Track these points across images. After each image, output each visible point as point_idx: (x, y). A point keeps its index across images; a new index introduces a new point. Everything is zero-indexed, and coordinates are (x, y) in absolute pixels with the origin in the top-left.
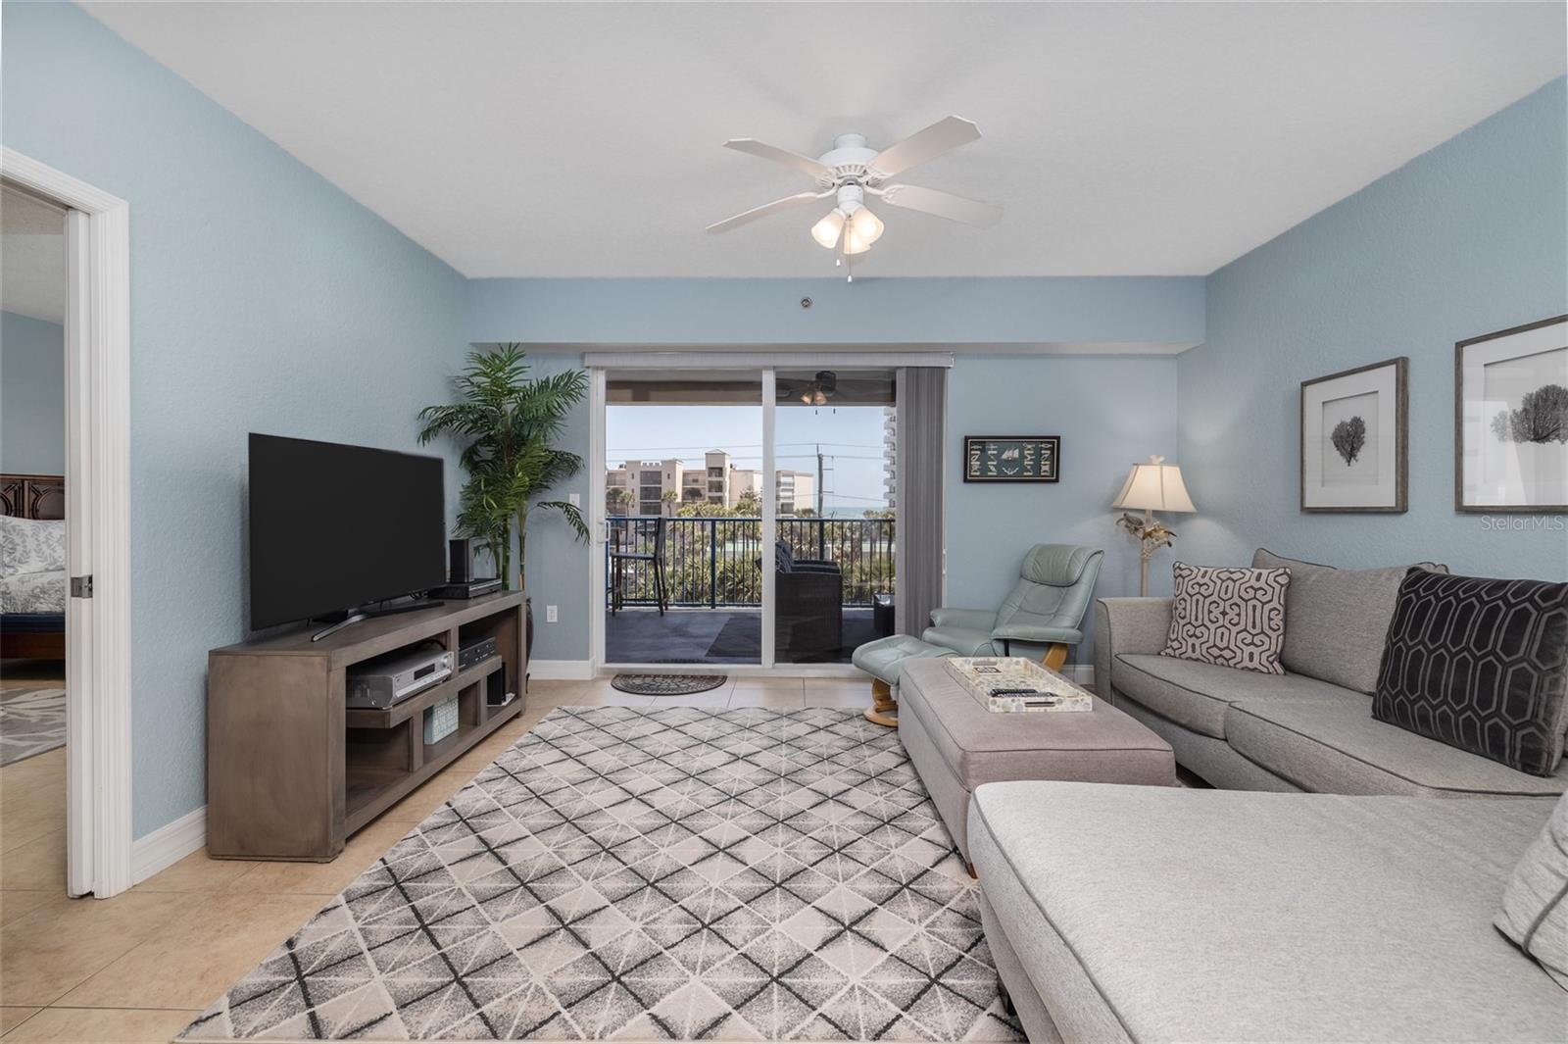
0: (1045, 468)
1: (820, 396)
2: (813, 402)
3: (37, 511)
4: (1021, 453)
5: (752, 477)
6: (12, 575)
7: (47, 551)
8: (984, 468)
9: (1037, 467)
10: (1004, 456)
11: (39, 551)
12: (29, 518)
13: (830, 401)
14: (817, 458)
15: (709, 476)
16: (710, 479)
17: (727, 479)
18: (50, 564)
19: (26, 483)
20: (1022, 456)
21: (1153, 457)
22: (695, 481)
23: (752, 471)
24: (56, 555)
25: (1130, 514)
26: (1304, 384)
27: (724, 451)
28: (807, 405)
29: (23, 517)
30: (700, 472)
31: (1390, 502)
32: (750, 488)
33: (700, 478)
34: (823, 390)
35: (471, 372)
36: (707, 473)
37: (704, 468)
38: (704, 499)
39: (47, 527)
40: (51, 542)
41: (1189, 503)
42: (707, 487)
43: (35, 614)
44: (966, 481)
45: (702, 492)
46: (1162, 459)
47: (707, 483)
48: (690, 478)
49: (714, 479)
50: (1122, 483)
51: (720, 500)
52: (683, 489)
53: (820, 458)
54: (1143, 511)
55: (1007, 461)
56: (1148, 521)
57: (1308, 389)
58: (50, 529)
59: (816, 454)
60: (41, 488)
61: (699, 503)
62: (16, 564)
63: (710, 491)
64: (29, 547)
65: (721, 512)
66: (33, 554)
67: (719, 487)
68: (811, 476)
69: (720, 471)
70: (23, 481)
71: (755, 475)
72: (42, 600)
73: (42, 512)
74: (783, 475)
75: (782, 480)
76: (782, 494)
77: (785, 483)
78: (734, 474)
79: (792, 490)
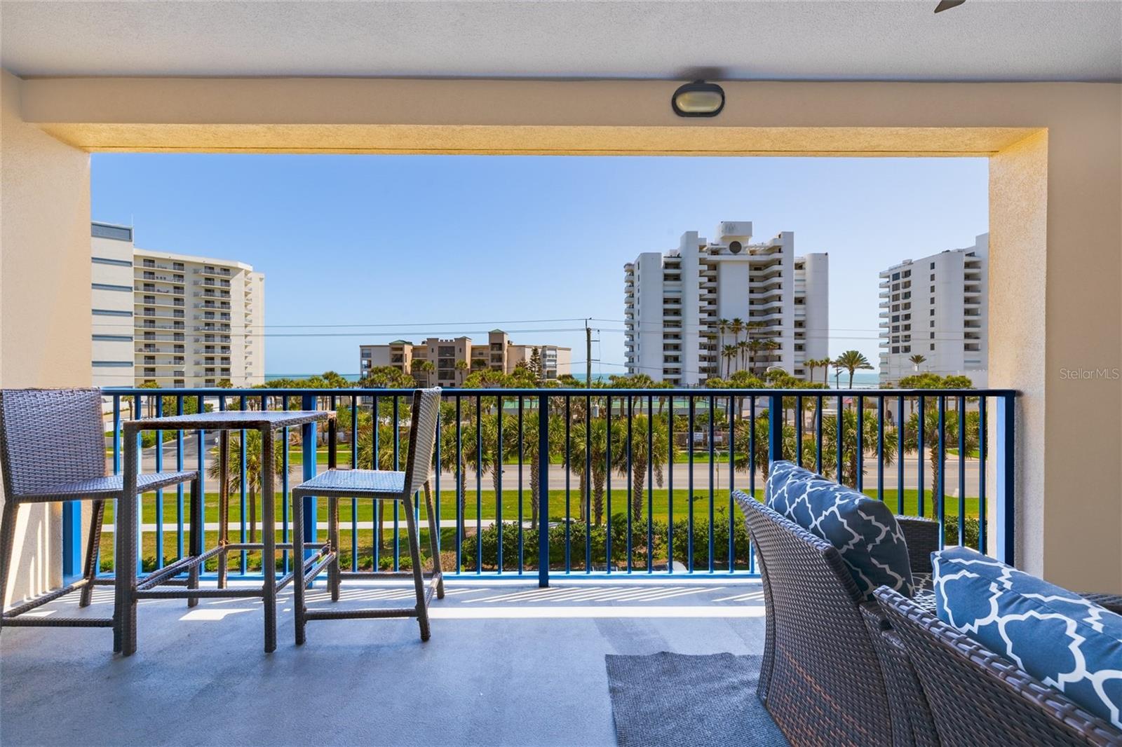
15: (492, 349)
16: (493, 352)
17: (505, 352)
22: (481, 354)
23: (524, 346)
27: (503, 330)
30: (484, 347)
32: (523, 359)
33: (485, 352)
37: (488, 343)
38: (488, 367)
42: (490, 358)
45: (487, 362)
47: (490, 355)
48: (477, 352)
51: (500, 368)
52: (472, 359)
53: (588, 330)
59: (585, 327)
61: (484, 370)
63: (492, 362)
67: (500, 358)
69: (500, 346)
71: (526, 349)
74: (549, 350)
75: (548, 352)
76: (547, 363)
77: (549, 356)
78: (510, 348)
79: (555, 361)
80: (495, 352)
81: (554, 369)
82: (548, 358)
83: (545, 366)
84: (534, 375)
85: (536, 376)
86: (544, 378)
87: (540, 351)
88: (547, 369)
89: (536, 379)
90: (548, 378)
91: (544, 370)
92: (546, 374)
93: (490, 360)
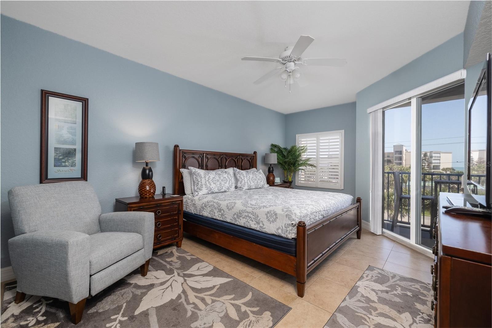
3: (208, 166)
6: (197, 195)
7: (208, 185)
11: (206, 185)
12: (205, 170)
17: (404, 156)
18: (209, 191)
19: (204, 154)
22: (389, 156)
24: (211, 187)
29: (203, 169)
36: (394, 153)
37: (393, 152)
38: (393, 164)
39: (209, 173)
40: (210, 181)
42: (394, 159)
43: (203, 216)
45: (392, 161)
47: (394, 157)
48: (386, 156)
51: (401, 164)
58: (210, 175)
60: (209, 156)
61: (391, 165)
62: (198, 190)
64: (203, 183)
65: (402, 169)
66: (204, 186)
67: (401, 159)
69: (401, 152)
70: (204, 153)
72: (205, 210)
73: (209, 166)
74: (434, 153)
75: (434, 155)
76: (433, 161)
77: (435, 157)
78: (406, 153)
79: (439, 160)
80: (398, 155)
81: (439, 164)
82: (434, 158)
83: (431, 163)
84: (425, 167)
85: (426, 168)
86: (431, 170)
87: (428, 154)
88: (433, 164)
89: (426, 170)
90: (434, 169)
91: (431, 165)
92: (432, 167)
93: (394, 160)
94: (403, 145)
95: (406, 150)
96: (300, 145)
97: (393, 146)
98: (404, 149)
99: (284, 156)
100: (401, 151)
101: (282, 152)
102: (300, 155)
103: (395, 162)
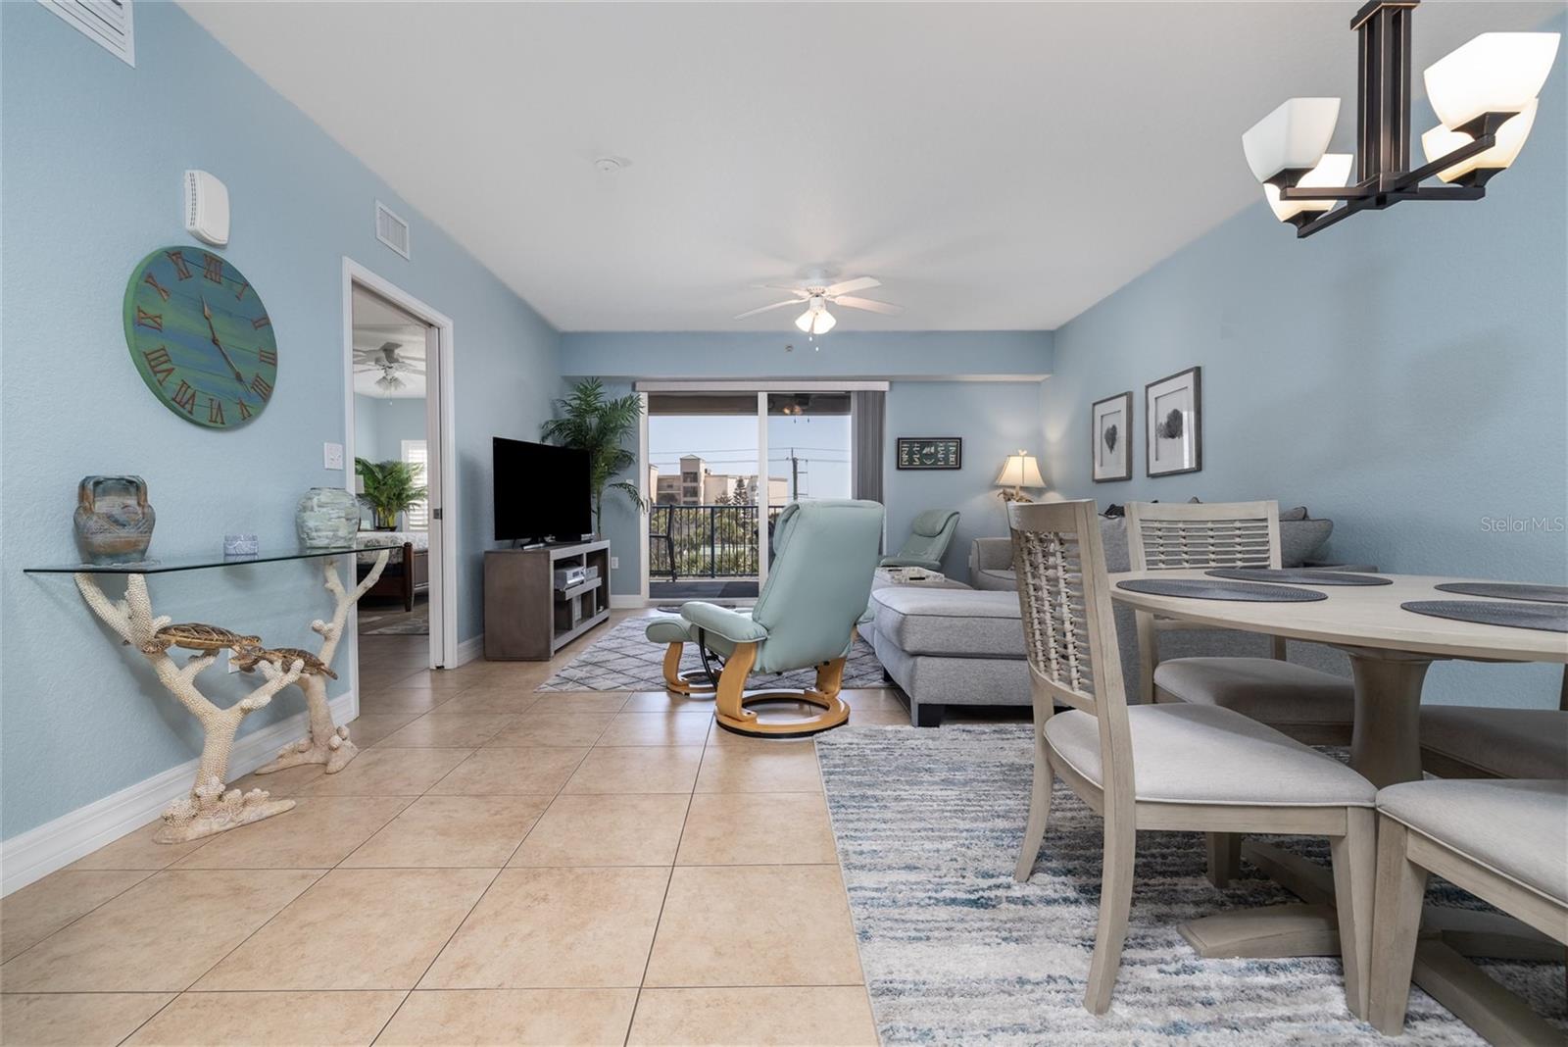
0: (952, 458)
1: (797, 409)
2: (792, 413)
4: (936, 449)
5: (726, 482)
8: (911, 460)
9: (946, 459)
10: (924, 452)
13: (805, 412)
14: (791, 462)
15: (685, 481)
16: (686, 485)
17: (702, 485)
20: (937, 452)
21: (1020, 451)
22: (670, 486)
23: (726, 476)
25: (1008, 490)
26: (1094, 404)
27: (698, 455)
28: (787, 415)
30: (674, 478)
31: (1123, 474)
32: (725, 493)
33: (675, 484)
34: (799, 404)
35: (571, 397)
36: (682, 479)
37: (679, 474)
41: (1041, 481)
42: (681, 492)
44: (898, 468)
45: (677, 497)
46: (1025, 452)
48: (665, 484)
49: (689, 484)
50: (1001, 469)
52: (658, 494)
53: (795, 461)
54: (1014, 487)
55: (926, 454)
56: (1017, 494)
57: (1097, 407)
59: (790, 457)
63: (685, 496)
68: (785, 480)
69: (694, 477)
71: (729, 480)
74: (757, 481)
78: (707, 479)
82: (754, 491)
93: (682, 495)
94: (699, 459)
95: (706, 471)
96: (410, 461)
97: (679, 461)
98: (702, 467)
99: (375, 480)
100: (696, 473)
101: (373, 473)
102: (409, 479)
103: (683, 499)
